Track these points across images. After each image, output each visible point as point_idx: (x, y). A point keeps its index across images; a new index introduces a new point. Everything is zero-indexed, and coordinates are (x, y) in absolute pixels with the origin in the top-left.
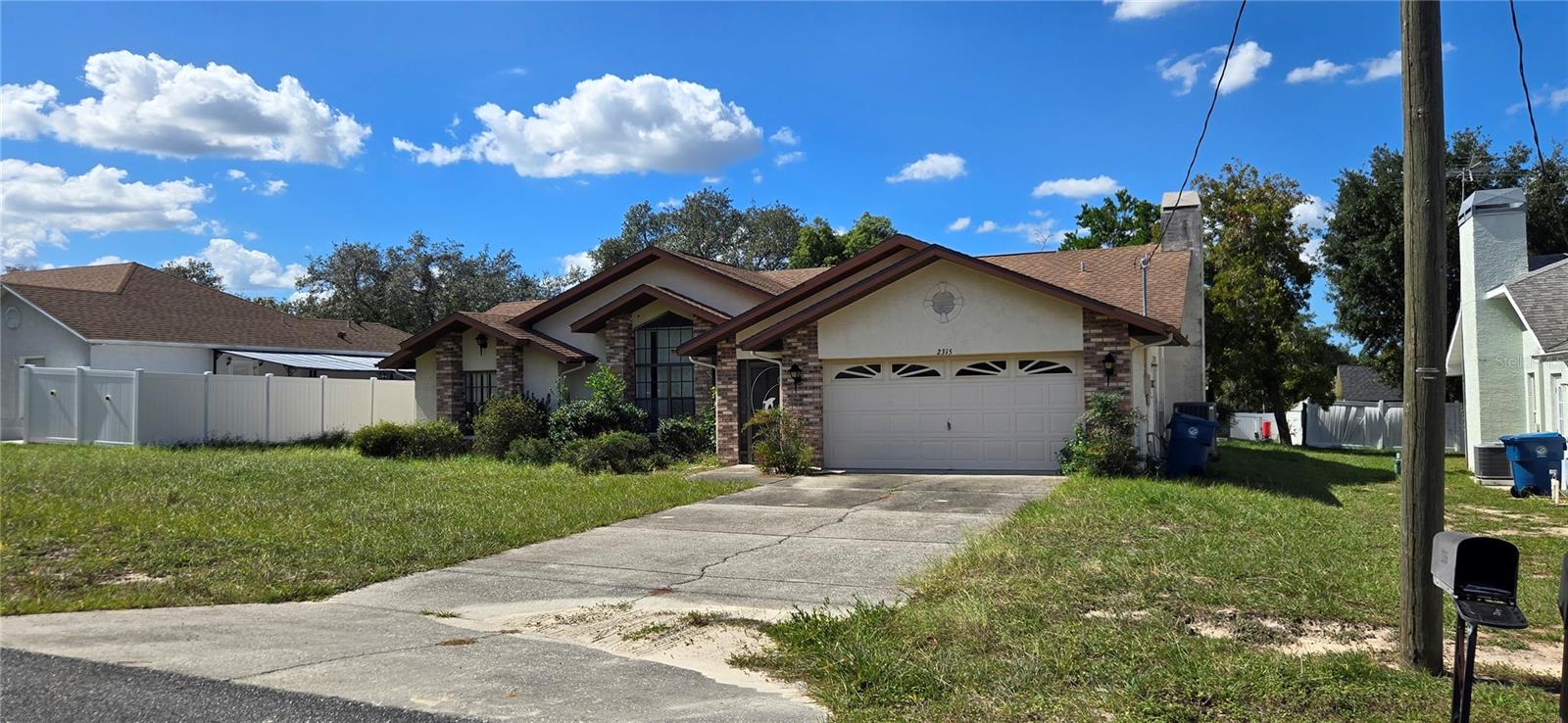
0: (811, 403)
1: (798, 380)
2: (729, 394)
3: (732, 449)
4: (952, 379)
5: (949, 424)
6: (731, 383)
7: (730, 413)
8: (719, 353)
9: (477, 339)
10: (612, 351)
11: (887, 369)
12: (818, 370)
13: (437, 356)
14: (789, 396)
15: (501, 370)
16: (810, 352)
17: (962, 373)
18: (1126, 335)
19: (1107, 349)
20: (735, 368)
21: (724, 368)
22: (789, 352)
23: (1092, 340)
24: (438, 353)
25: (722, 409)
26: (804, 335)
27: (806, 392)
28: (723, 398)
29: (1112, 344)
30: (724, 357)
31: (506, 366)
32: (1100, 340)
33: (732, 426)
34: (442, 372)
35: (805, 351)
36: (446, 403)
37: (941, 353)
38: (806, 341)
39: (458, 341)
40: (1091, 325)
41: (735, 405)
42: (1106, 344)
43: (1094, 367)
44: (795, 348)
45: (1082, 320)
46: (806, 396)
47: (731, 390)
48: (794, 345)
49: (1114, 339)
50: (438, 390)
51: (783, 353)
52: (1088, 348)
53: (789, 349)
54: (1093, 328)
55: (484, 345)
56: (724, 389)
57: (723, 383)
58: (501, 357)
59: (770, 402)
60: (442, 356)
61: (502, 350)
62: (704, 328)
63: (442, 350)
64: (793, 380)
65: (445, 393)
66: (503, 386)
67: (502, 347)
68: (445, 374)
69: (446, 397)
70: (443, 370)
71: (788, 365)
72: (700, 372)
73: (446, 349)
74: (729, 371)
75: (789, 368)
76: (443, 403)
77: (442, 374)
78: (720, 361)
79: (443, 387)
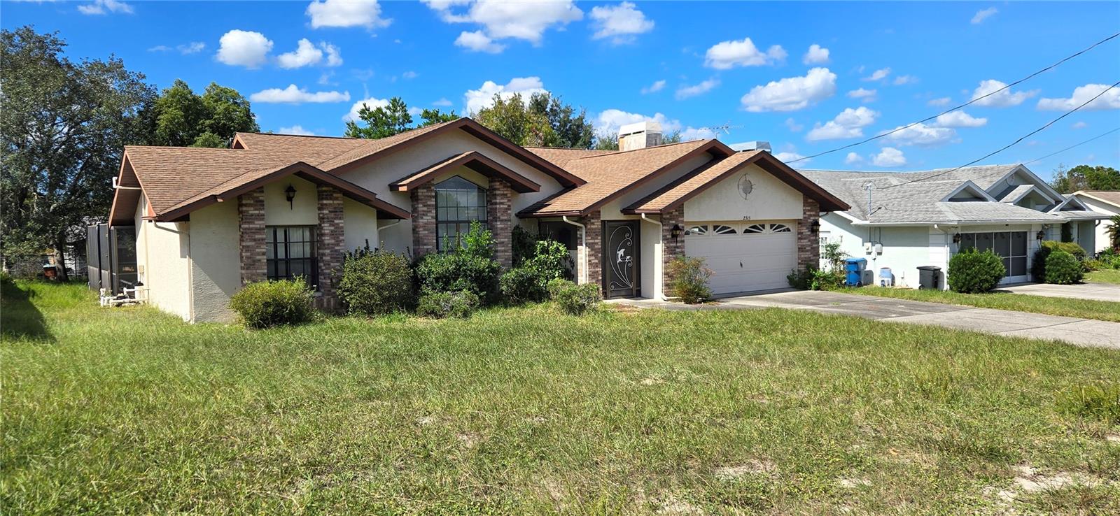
0: (681, 252)
1: (674, 236)
2: (596, 247)
4: (741, 235)
5: (741, 265)
6: (597, 239)
7: (597, 261)
9: (287, 191)
10: (425, 209)
11: (711, 228)
12: (684, 228)
13: (242, 208)
14: (668, 248)
16: (679, 216)
17: (747, 231)
18: (818, 211)
19: (811, 219)
20: (600, 226)
21: (592, 226)
22: (668, 216)
23: (806, 213)
24: (244, 205)
25: (591, 258)
28: (592, 250)
29: (814, 216)
30: (593, 218)
32: (809, 213)
33: (597, 272)
34: (251, 226)
35: (677, 216)
36: (259, 260)
37: (746, 219)
38: (677, 208)
40: (806, 205)
41: (600, 255)
42: (812, 215)
43: (807, 228)
44: (672, 213)
45: (803, 201)
46: (678, 247)
47: (597, 244)
48: (670, 211)
49: (814, 213)
50: (243, 247)
51: (664, 216)
52: (805, 218)
53: (668, 214)
54: (807, 207)
55: (290, 199)
56: (592, 243)
57: (592, 238)
58: (330, 212)
59: (621, 252)
60: (252, 209)
61: (330, 204)
62: (505, 192)
63: (252, 202)
64: (670, 237)
65: (257, 250)
66: (333, 241)
67: (331, 202)
68: (256, 229)
69: (258, 254)
70: (254, 224)
71: (668, 225)
72: (502, 229)
73: (257, 201)
74: (595, 229)
75: (667, 228)
76: (254, 261)
77: (252, 229)
78: (590, 221)
79: (253, 243)
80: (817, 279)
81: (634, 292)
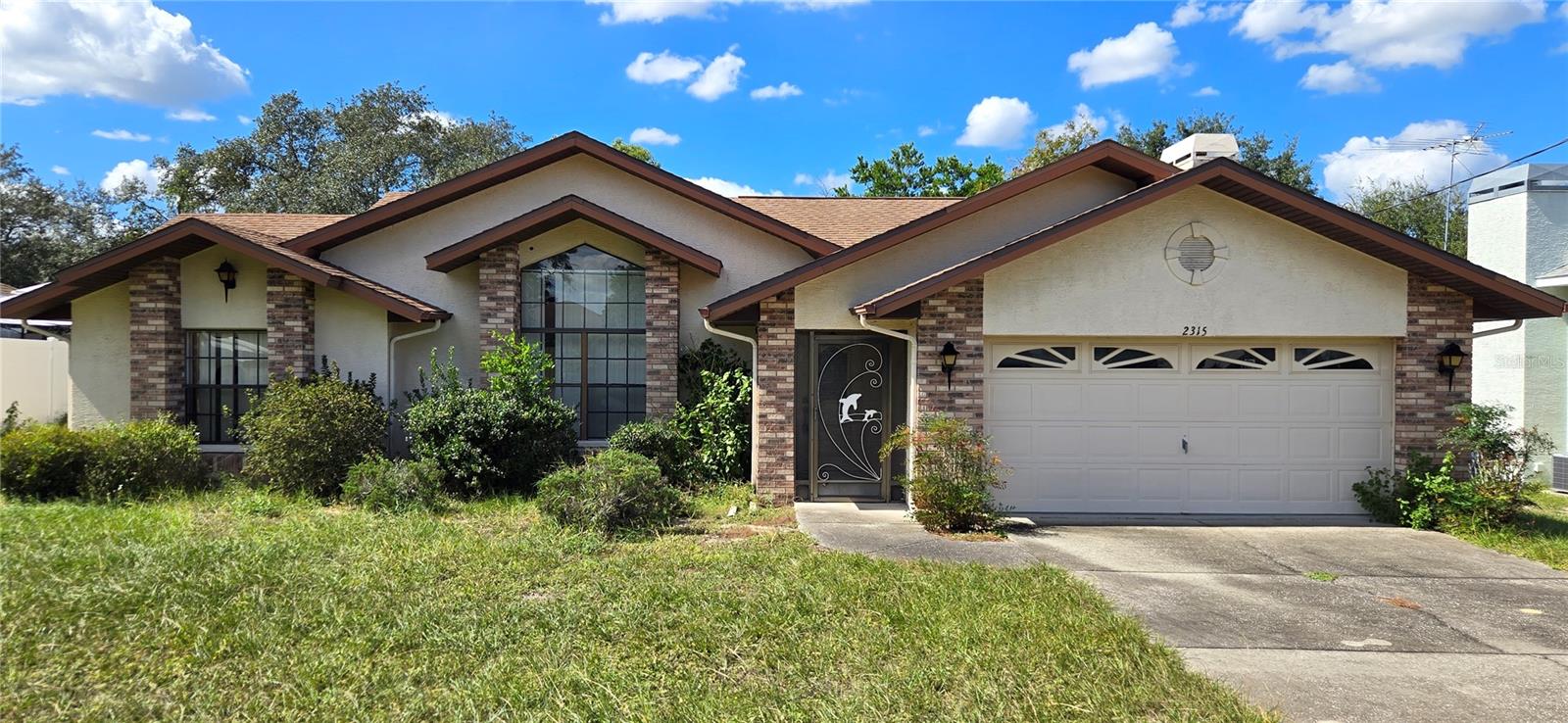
0: (968, 408)
1: (948, 370)
2: (780, 386)
3: (783, 477)
4: (1191, 372)
5: (1185, 444)
6: (783, 369)
7: (781, 417)
8: (763, 318)
9: (218, 271)
10: (493, 304)
11: (1085, 354)
12: (978, 353)
13: (133, 299)
14: (930, 394)
15: (278, 330)
16: (969, 323)
17: (1207, 364)
18: (1470, 316)
19: (1441, 338)
20: (792, 343)
21: (771, 343)
22: (933, 322)
23: (1421, 321)
24: (133, 293)
25: (768, 410)
26: (960, 295)
27: (959, 388)
28: (769, 392)
29: (1449, 328)
30: (773, 325)
31: (288, 323)
32: (1431, 322)
33: (783, 440)
34: (143, 328)
35: (959, 321)
36: (154, 386)
37: (1190, 332)
38: (963, 305)
39: (173, 272)
40: (1421, 300)
41: (790, 404)
42: (1440, 328)
43: (1421, 362)
44: (943, 315)
45: (1406, 289)
46: (961, 395)
47: (783, 379)
48: (940, 310)
49: (1452, 322)
50: (134, 362)
51: (921, 322)
52: (1414, 334)
53: (933, 316)
54: (1424, 304)
55: (230, 284)
56: (771, 378)
57: (769, 368)
58: (277, 306)
59: (851, 401)
60: (144, 299)
61: (278, 293)
62: (664, 275)
63: (143, 288)
64: (939, 369)
65: (151, 368)
66: (282, 358)
67: (280, 289)
68: (150, 333)
69: (152, 375)
70: (147, 325)
71: (931, 343)
72: (655, 345)
73: (152, 287)
74: (779, 348)
75: (930, 349)
76: (145, 387)
77: (142, 333)
78: (765, 330)
79: (145, 357)
80: (1430, 499)
81: (886, 491)
